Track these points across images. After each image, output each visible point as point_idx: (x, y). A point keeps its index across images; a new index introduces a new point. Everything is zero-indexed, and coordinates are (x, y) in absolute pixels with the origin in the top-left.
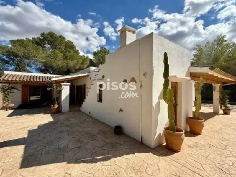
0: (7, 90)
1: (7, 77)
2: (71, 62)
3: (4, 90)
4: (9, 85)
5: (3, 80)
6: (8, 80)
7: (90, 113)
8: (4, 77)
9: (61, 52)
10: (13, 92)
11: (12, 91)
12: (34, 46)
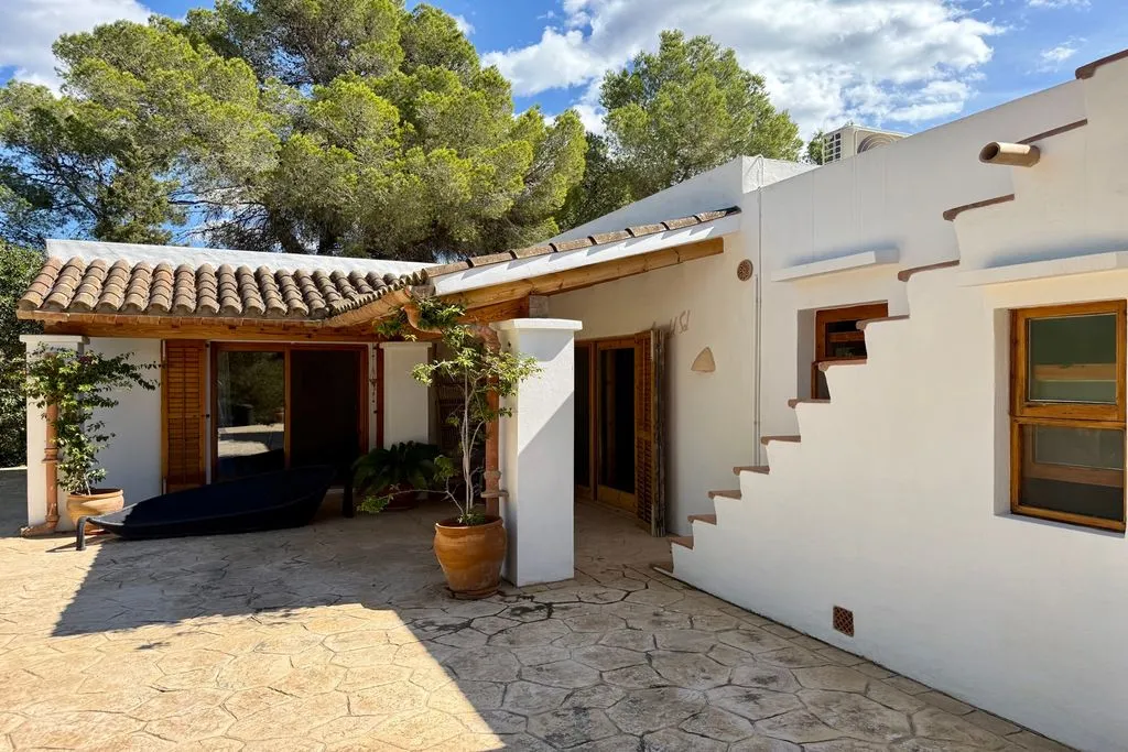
0: (73, 382)
1: (69, 284)
2: (455, 163)
3: (53, 386)
4: (81, 345)
5: (48, 303)
6: (76, 305)
7: (843, 620)
8: (51, 283)
9: (383, 91)
10: (107, 403)
11: (103, 395)
12: (203, 65)
